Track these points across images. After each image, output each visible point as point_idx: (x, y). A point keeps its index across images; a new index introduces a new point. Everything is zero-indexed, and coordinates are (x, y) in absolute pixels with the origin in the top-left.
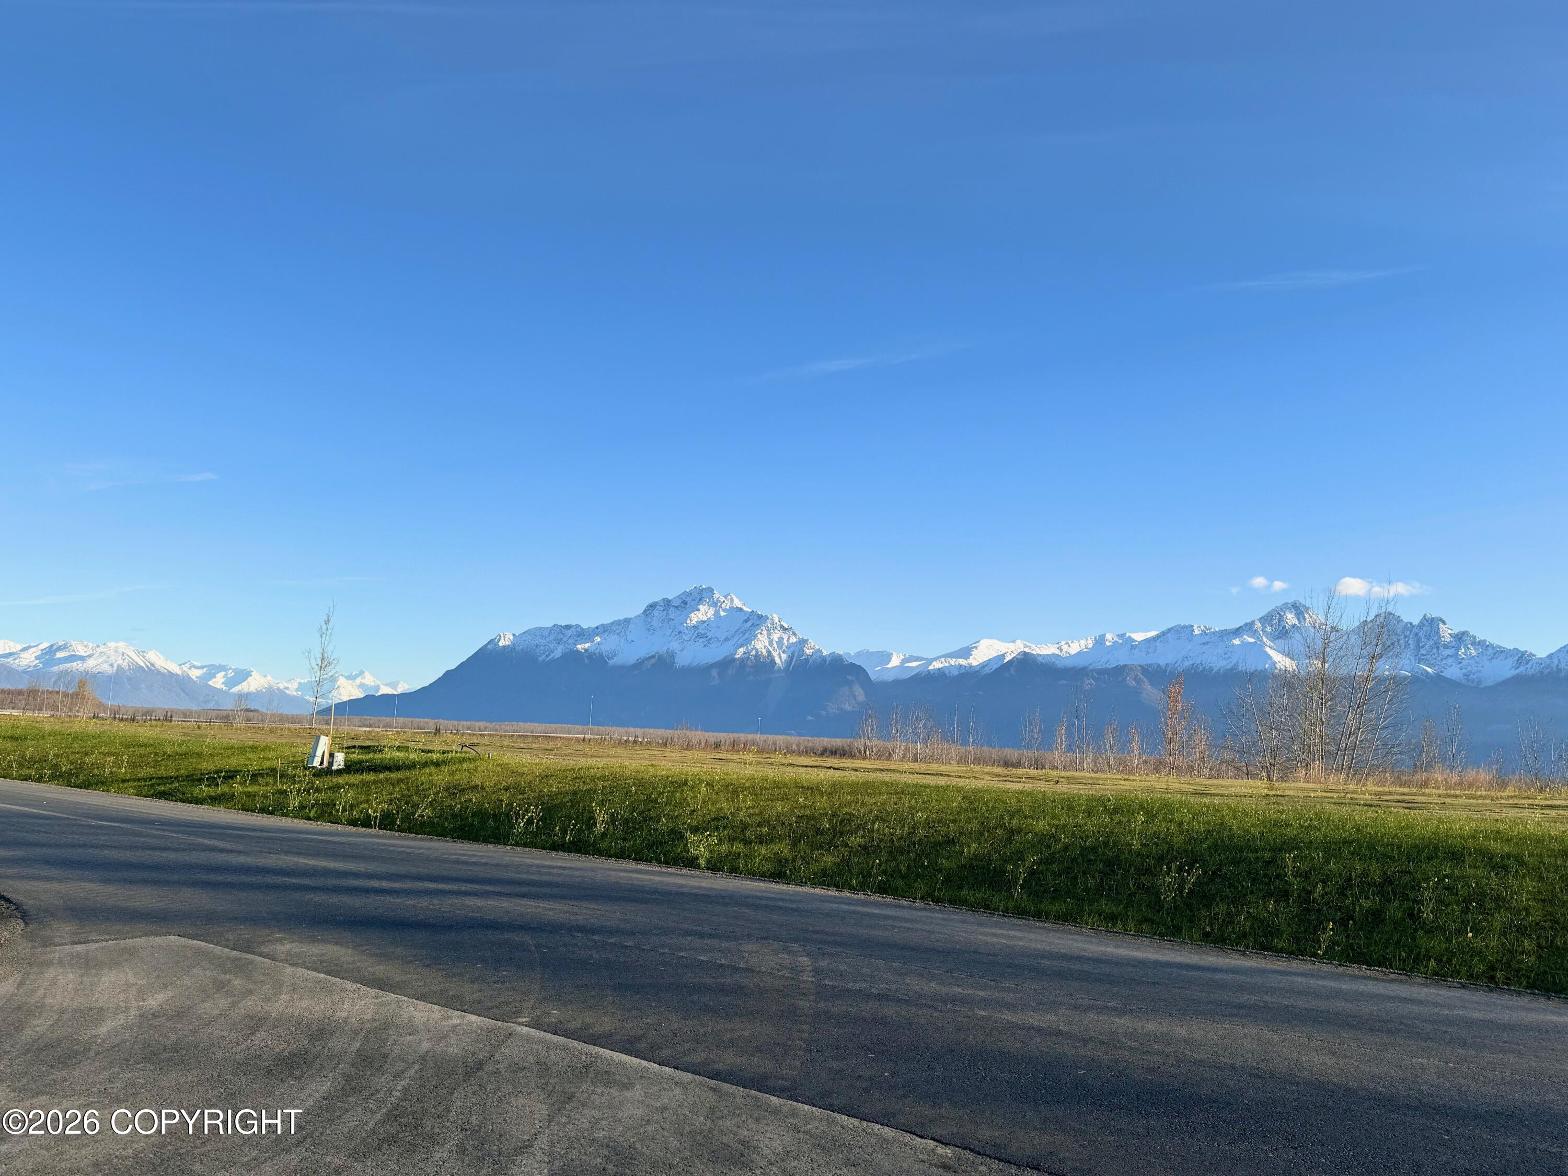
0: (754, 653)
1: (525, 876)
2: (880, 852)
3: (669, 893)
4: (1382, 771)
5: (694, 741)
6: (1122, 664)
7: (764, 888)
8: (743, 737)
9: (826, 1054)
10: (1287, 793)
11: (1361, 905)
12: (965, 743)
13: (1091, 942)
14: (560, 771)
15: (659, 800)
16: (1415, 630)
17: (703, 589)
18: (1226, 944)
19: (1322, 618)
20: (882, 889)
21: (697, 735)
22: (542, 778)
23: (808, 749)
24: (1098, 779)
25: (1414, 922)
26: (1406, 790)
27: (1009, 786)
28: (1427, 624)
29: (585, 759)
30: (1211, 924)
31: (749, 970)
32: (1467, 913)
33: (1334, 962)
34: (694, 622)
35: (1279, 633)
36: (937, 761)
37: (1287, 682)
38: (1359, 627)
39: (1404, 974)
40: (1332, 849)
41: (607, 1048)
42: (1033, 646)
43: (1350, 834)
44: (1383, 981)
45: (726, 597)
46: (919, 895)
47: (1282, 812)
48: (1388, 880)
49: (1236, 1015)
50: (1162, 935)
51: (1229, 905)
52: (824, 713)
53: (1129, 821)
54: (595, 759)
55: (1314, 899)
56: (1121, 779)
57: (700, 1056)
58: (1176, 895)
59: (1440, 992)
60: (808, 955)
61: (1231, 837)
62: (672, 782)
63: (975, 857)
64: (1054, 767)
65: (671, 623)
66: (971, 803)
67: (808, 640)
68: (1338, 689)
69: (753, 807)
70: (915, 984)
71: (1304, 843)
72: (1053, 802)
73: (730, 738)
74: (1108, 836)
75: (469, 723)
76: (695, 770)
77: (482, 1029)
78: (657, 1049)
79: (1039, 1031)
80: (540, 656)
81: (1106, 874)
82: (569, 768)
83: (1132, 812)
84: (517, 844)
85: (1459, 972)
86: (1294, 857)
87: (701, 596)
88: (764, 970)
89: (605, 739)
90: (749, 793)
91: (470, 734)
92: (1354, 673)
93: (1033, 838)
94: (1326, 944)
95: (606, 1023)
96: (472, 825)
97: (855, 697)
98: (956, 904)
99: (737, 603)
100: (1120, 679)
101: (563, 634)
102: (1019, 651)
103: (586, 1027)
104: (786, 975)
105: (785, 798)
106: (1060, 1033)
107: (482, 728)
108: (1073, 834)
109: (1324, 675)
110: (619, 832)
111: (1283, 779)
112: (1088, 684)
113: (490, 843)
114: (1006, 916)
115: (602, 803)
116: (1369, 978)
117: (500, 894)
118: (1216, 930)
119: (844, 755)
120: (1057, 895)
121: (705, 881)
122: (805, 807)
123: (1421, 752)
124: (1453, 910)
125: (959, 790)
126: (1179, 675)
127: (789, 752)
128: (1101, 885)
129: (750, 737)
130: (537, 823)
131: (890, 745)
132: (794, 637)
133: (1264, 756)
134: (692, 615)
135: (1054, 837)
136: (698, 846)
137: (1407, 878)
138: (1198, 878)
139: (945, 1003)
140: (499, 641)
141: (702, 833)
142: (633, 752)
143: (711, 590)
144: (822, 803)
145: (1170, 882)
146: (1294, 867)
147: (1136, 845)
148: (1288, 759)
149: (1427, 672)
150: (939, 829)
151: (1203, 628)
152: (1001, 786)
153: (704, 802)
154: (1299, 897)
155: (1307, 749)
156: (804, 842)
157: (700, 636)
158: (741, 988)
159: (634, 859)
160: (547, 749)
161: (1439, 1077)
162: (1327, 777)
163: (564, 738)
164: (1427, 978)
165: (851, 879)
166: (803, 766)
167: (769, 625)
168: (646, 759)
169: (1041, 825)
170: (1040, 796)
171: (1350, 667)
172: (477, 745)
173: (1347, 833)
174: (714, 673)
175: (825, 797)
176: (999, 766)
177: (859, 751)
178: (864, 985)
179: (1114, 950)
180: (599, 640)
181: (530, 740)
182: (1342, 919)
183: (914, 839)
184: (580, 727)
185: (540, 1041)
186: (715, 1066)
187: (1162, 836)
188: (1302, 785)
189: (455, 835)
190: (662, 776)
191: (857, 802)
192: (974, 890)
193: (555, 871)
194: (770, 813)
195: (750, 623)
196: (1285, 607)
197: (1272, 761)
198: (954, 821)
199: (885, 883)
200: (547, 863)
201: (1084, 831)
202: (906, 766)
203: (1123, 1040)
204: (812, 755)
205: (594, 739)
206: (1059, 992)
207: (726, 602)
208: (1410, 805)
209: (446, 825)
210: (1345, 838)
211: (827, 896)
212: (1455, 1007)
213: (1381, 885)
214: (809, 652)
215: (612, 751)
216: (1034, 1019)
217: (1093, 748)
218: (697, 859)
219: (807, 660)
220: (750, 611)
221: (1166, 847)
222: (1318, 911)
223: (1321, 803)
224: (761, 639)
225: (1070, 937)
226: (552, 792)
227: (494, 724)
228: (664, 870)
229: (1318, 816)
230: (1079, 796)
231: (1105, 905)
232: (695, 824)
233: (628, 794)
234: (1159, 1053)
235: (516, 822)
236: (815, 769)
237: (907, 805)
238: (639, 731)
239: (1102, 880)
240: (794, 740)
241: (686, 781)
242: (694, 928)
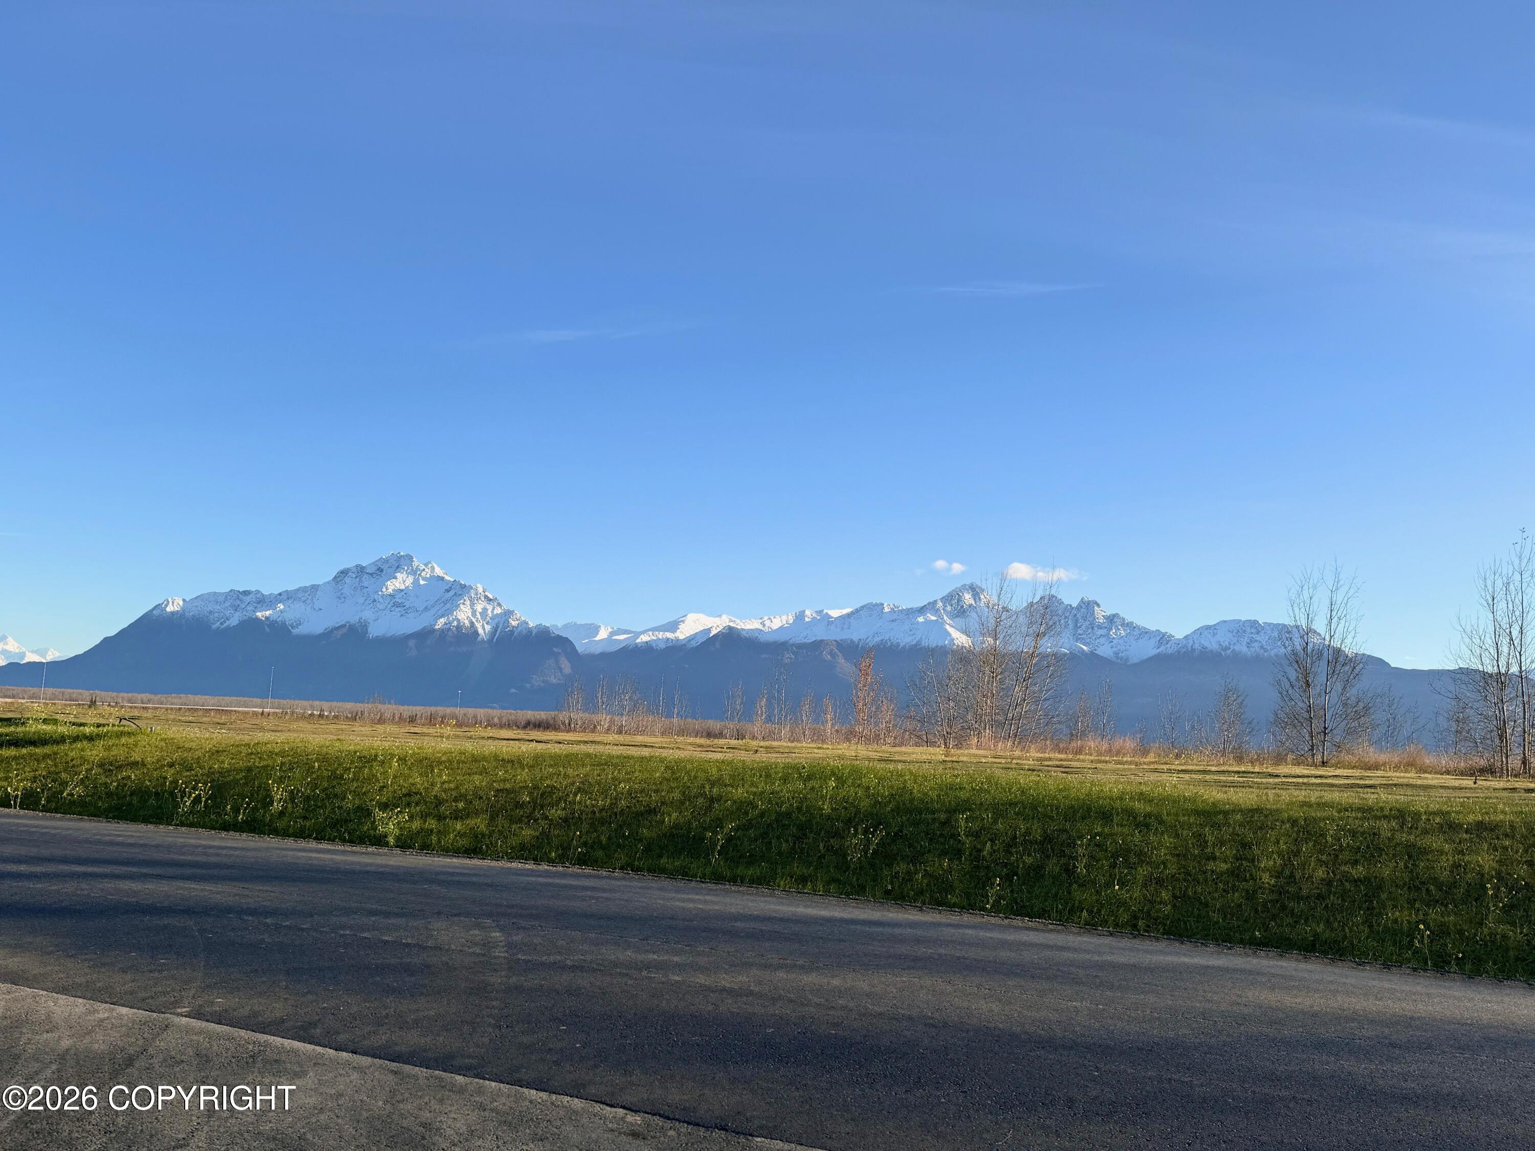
0: (455, 623)
1: (189, 858)
2: (581, 824)
3: (353, 872)
4: (1043, 739)
5: (388, 715)
6: (819, 639)
7: (457, 864)
8: (441, 710)
9: (516, 1029)
10: (962, 759)
11: (1024, 862)
12: (669, 715)
13: (782, 904)
14: (232, 746)
15: (345, 776)
16: (1074, 612)
17: (402, 556)
18: (905, 901)
19: (995, 599)
20: (582, 861)
21: (389, 709)
22: (213, 754)
23: (511, 722)
24: (794, 748)
25: (1070, 877)
26: (1063, 756)
27: (711, 755)
28: (1084, 607)
29: (262, 734)
30: (892, 883)
31: (437, 948)
32: (1114, 868)
33: (1001, 915)
34: (390, 591)
35: (958, 612)
36: (643, 733)
37: (963, 657)
38: (1026, 608)
39: (1061, 925)
40: (1000, 810)
41: (278, 1036)
42: (738, 621)
43: (1016, 796)
44: (1043, 931)
45: (426, 565)
46: (618, 865)
47: (956, 776)
48: (1047, 838)
49: (913, 968)
50: (848, 895)
51: (909, 864)
52: (528, 685)
53: (821, 787)
54: (273, 734)
55: (984, 856)
56: (815, 748)
57: (382, 1038)
58: (861, 855)
59: (1092, 940)
60: (501, 930)
61: (912, 801)
62: (360, 757)
63: (676, 826)
64: (754, 738)
65: (365, 590)
66: (673, 773)
67: (513, 611)
68: (1007, 664)
69: (450, 782)
70: (611, 953)
71: (976, 805)
72: (752, 770)
73: (427, 712)
74: (801, 802)
75: (130, 695)
76: (387, 744)
77: (134, 1022)
78: (334, 1034)
79: (730, 992)
80: (213, 624)
81: (798, 838)
82: (244, 743)
83: (826, 779)
84: (182, 824)
85: (1106, 922)
86: (967, 818)
87: (398, 563)
88: (453, 947)
89: (286, 713)
90: (445, 768)
91: (131, 707)
92: (1021, 649)
93: (731, 806)
94: (994, 899)
95: (277, 1009)
96: (130, 804)
97: (561, 669)
98: (655, 872)
99: (439, 571)
100: (817, 653)
101: (241, 600)
102: (724, 625)
103: (255, 1014)
104: (477, 951)
105: (484, 772)
106: (751, 993)
107: (145, 700)
108: (770, 802)
109: (995, 651)
110: (300, 810)
111: (957, 746)
112: (788, 657)
113: (151, 823)
114: (703, 882)
115: (280, 780)
116: (1031, 929)
117: (160, 877)
118: (896, 888)
119: (548, 728)
120: (752, 861)
121: (394, 859)
122: (504, 781)
123: (1077, 722)
124: (1103, 865)
125: (662, 760)
126: (870, 650)
127: (490, 724)
128: (793, 848)
129: (449, 710)
130: (206, 801)
131: (595, 718)
132: (498, 608)
133: (942, 725)
134: (389, 583)
135: (752, 804)
136: (387, 824)
137: (1064, 836)
138: (881, 839)
139: (640, 970)
140: (166, 606)
141: (392, 810)
142: (317, 726)
143: (410, 558)
144: (523, 776)
145: (856, 844)
146: (967, 827)
147: (827, 809)
148: (963, 728)
149: (1083, 650)
150: (641, 799)
151: (892, 606)
152: (703, 756)
153: (395, 777)
154: (971, 855)
155: (978, 718)
156: (503, 816)
157: (397, 605)
158: (428, 967)
159: (315, 839)
160: (219, 723)
161: (1090, 1019)
162: (996, 744)
163: (239, 712)
164: (1080, 927)
165: (550, 852)
166: (505, 739)
167: (473, 596)
168: (332, 734)
169: (739, 793)
170: (740, 764)
171: (1018, 644)
172: (138, 718)
173: (1013, 795)
174: (412, 643)
175: (527, 770)
176: (702, 737)
177: (564, 724)
178: (559, 958)
179: (803, 910)
180: (282, 607)
181: (200, 713)
182: (1007, 875)
183: (615, 810)
184: (258, 701)
185: (201, 1032)
186: (397, 1048)
187: (851, 800)
188: (974, 751)
189: (111, 815)
190: (349, 751)
191: (559, 775)
192: (674, 858)
193: (224, 852)
194: (466, 787)
195: (452, 593)
196: (964, 588)
197: (949, 730)
198: (656, 791)
199: (585, 855)
200: (216, 843)
201: (780, 798)
202: (611, 738)
203: (810, 997)
204: (514, 728)
205: (274, 713)
206: (751, 953)
207: (427, 570)
208: (1067, 770)
209: (100, 804)
210: (1011, 800)
211: (524, 869)
212: (1104, 953)
213: (1042, 843)
214: (514, 623)
215: (294, 726)
216: (726, 980)
217: (791, 719)
218: (386, 837)
219: (512, 632)
220: (452, 580)
221: (853, 810)
222: (987, 868)
223: (991, 768)
224: (464, 609)
225: (763, 899)
226: (223, 768)
227: (159, 696)
228: (349, 849)
229: (989, 779)
230: (776, 764)
231: (797, 868)
232: (384, 800)
233: (310, 770)
234: (844, 1008)
235: (182, 801)
236: (517, 742)
237: (610, 776)
238: (325, 705)
239: (794, 843)
240: (496, 713)
241: (376, 756)
242: (379, 908)
